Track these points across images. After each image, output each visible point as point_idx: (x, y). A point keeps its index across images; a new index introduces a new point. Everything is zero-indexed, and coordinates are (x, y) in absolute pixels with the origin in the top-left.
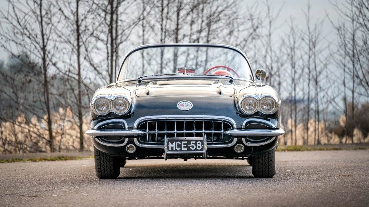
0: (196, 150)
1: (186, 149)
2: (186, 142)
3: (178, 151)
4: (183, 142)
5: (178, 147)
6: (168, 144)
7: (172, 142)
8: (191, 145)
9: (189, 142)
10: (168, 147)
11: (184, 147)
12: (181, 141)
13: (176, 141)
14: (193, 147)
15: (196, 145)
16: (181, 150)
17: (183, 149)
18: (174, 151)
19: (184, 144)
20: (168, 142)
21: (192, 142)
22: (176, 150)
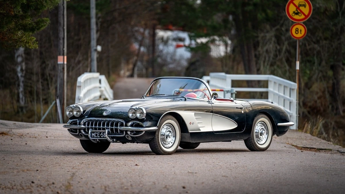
0: (103, 137)
1: (99, 137)
2: (99, 133)
3: (96, 137)
4: (98, 133)
5: (96, 136)
6: (91, 134)
7: (93, 133)
8: (102, 134)
9: (100, 133)
10: (91, 135)
11: (99, 136)
12: (97, 132)
13: (95, 132)
14: (102, 136)
15: (104, 135)
16: (97, 137)
17: (98, 137)
18: (94, 137)
19: (98, 134)
20: (91, 133)
21: (102, 133)
22: (95, 137)
